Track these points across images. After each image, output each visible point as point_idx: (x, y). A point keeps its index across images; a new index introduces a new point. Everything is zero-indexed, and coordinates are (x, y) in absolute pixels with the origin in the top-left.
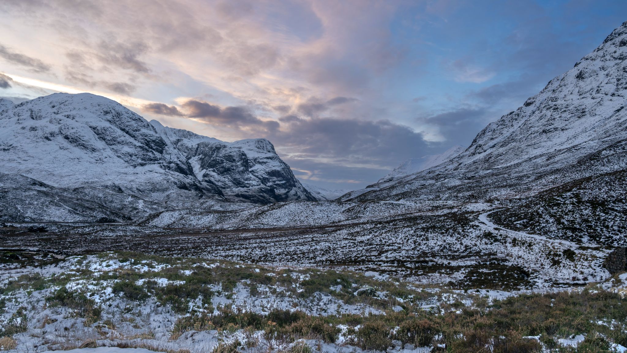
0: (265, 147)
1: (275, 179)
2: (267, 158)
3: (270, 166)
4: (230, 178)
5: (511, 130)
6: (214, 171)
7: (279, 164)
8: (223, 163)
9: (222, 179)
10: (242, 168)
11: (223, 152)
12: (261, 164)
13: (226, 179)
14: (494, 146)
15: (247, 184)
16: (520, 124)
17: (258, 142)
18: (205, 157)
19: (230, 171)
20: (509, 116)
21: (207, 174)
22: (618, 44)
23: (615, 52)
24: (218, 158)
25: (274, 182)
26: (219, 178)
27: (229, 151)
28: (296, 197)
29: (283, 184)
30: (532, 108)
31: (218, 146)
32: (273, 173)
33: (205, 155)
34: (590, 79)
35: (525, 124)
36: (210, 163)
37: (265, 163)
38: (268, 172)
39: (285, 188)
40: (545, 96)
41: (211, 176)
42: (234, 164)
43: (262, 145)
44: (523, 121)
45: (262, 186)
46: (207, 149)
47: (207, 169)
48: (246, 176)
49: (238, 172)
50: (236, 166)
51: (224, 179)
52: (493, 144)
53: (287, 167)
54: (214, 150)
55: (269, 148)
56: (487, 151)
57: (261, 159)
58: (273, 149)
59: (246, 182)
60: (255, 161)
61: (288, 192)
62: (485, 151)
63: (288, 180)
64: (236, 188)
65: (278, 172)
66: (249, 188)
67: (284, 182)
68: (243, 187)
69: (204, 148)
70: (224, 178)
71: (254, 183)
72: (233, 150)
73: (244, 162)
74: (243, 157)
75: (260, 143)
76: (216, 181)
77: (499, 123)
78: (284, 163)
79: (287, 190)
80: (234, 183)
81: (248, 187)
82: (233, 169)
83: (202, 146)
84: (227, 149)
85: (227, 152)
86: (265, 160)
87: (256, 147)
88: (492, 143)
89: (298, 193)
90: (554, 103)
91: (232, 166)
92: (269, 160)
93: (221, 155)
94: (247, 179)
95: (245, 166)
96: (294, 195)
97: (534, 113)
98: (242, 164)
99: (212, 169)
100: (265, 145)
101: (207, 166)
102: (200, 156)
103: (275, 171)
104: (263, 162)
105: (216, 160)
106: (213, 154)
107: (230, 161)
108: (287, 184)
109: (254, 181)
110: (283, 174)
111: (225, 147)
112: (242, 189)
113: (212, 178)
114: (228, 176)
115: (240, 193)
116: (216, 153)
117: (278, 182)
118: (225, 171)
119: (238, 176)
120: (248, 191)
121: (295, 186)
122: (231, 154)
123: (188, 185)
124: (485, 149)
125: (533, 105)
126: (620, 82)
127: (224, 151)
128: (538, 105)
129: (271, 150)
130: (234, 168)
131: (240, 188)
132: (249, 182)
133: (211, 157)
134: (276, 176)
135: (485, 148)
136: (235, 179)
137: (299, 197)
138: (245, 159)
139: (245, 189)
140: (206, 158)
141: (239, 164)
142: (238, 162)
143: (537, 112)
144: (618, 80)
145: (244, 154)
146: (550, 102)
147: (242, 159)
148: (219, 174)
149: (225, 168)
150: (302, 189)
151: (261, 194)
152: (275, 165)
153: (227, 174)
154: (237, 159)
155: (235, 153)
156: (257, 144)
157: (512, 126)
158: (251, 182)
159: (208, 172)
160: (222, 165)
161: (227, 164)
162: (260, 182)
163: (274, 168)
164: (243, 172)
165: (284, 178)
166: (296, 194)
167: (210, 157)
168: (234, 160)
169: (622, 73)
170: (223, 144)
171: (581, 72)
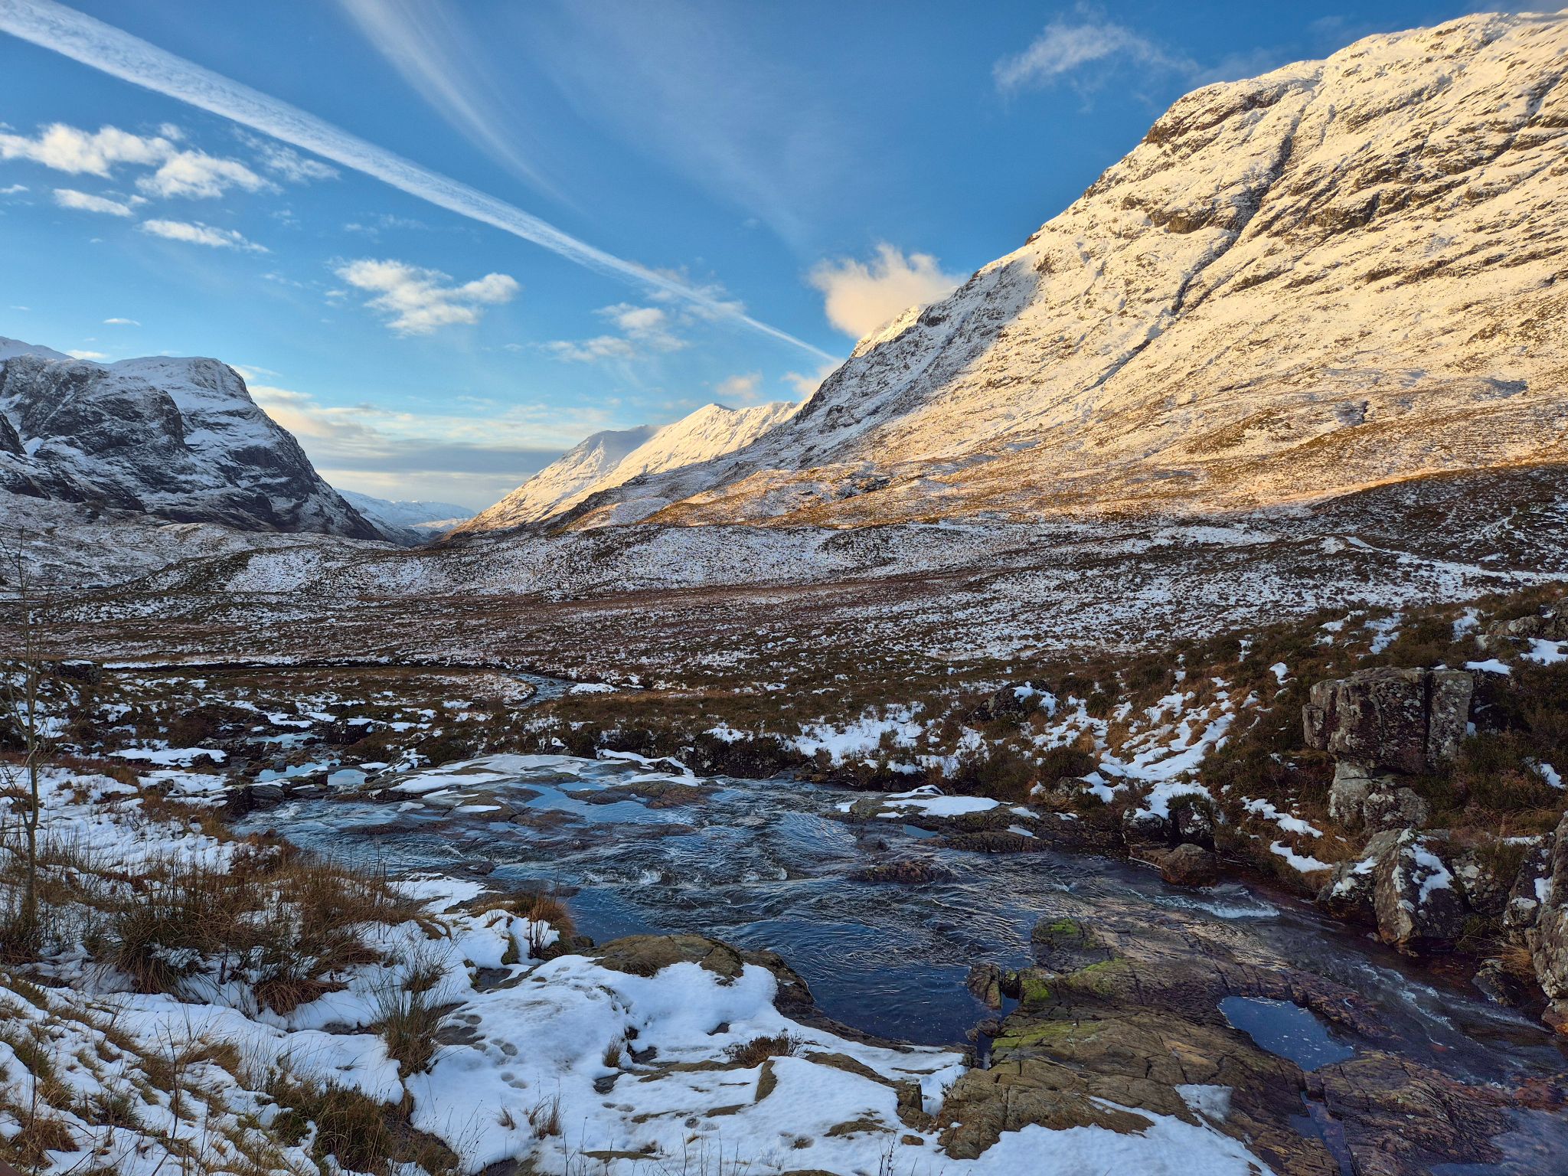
0: (219, 383)
1: (257, 470)
2: (231, 414)
3: (240, 436)
4: (127, 464)
5: (907, 376)
6: (71, 444)
7: (265, 430)
8: (101, 421)
9: (102, 466)
10: (164, 439)
11: (96, 392)
12: (212, 429)
13: (117, 469)
14: (875, 412)
15: (186, 482)
16: (924, 364)
17: (197, 367)
18: (34, 403)
19: (127, 445)
20: (894, 346)
21: (49, 452)
22: (1119, 203)
23: (1115, 221)
24: (82, 406)
25: (256, 478)
26: (92, 466)
27: (119, 387)
28: (321, 520)
29: (281, 484)
30: (944, 330)
31: (78, 372)
32: (250, 456)
33: (36, 396)
34: (1066, 274)
35: (938, 365)
36: (54, 419)
37: (225, 426)
38: (236, 452)
39: (288, 497)
40: (968, 305)
41: (64, 459)
42: (137, 425)
43: (208, 376)
44: (929, 357)
45: (230, 488)
46: (39, 379)
47: (46, 438)
48: (181, 462)
49: (154, 448)
50: (145, 432)
51: (107, 467)
52: (873, 407)
53: (288, 442)
54: (65, 384)
55: (233, 386)
56: (864, 421)
57: (211, 415)
58: (244, 389)
59: (182, 477)
60: (191, 420)
61: (298, 506)
62: (858, 422)
63: (295, 475)
64: (152, 493)
65: (266, 452)
66: (192, 495)
67: (283, 479)
68: (174, 492)
69: (26, 373)
70: (109, 463)
71: (205, 480)
72: (131, 385)
73: (168, 421)
74: (166, 407)
75: (202, 369)
76: (81, 472)
77: (873, 361)
78: (279, 428)
79: (294, 501)
80: (143, 480)
81: (189, 492)
82: (138, 441)
83: (19, 368)
84: (109, 381)
85: (109, 391)
86: (224, 419)
87: (192, 380)
88: (870, 404)
89: (326, 509)
90: (996, 323)
91: (133, 431)
92: (237, 420)
93: (91, 399)
94: (183, 470)
95: (173, 434)
96: (315, 514)
97: (950, 341)
98: (163, 426)
99: (63, 438)
100: (217, 377)
101: (46, 429)
102: (17, 398)
103: (257, 449)
104: (217, 424)
105: (77, 411)
106: (64, 395)
107: (124, 418)
108: (295, 486)
109: (205, 476)
110: (280, 457)
111: (101, 374)
112: (171, 497)
113: (67, 464)
114: (121, 459)
115: (168, 508)
116: (71, 392)
117: (269, 481)
118: (111, 446)
119: (153, 461)
120: (193, 502)
121: (315, 492)
122: (126, 397)
123: (36, 483)
124: (857, 416)
125: (947, 323)
126: (1132, 287)
127: (99, 387)
128: (957, 325)
129: (239, 392)
130: (141, 437)
131: (163, 494)
132: (189, 478)
133: (59, 402)
134: (258, 464)
135: (858, 413)
136: (145, 469)
137: (330, 520)
138: (171, 412)
139: (181, 497)
140: (40, 405)
141: (154, 425)
142: (152, 420)
143: (958, 341)
144: (1128, 283)
145: (166, 400)
146: (985, 319)
147: (162, 412)
148: (88, 453)
149: (110, 437)
150: (334, 497)
151: (233, 511)
152: (255, 432)
153: (117, 454)
154: (147, 413)
155: (139, 396)
156: (193, 373)
157: (906, 367)
158: (195, 477)
159: (54, 448)
160: (98, 428)
161: (113, 426)
162: (223, 480)
163: (252, 443)
164: (169, 449)
165: (284, 470)
166: (321, 512)
167: (53, 402)
168: (138, 416)
169: (1135, 268)
170: (96, 368)
171: (1047, 259)
